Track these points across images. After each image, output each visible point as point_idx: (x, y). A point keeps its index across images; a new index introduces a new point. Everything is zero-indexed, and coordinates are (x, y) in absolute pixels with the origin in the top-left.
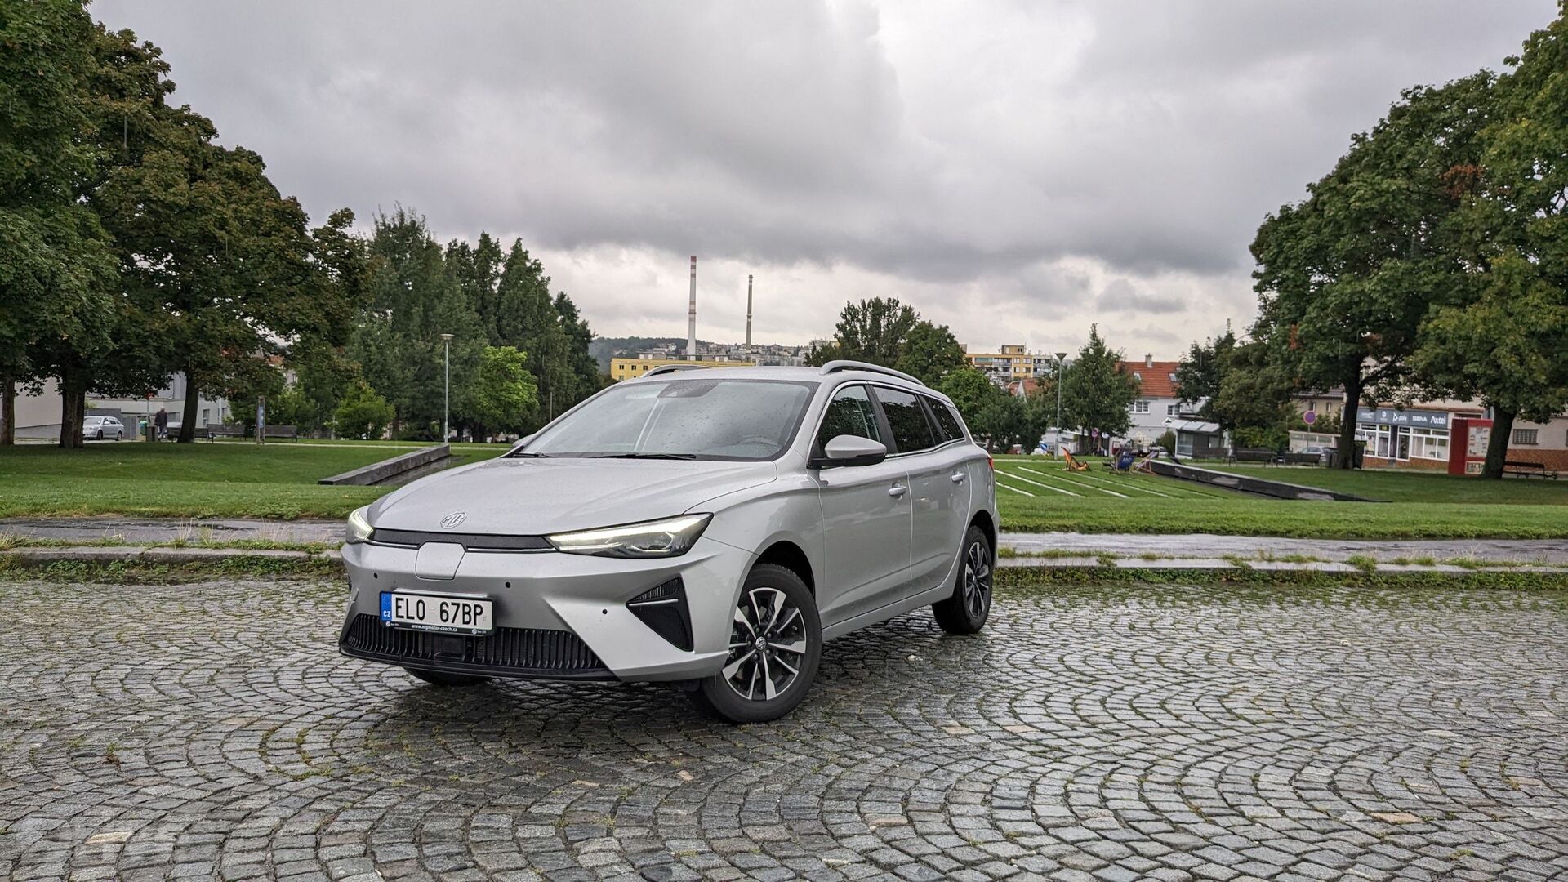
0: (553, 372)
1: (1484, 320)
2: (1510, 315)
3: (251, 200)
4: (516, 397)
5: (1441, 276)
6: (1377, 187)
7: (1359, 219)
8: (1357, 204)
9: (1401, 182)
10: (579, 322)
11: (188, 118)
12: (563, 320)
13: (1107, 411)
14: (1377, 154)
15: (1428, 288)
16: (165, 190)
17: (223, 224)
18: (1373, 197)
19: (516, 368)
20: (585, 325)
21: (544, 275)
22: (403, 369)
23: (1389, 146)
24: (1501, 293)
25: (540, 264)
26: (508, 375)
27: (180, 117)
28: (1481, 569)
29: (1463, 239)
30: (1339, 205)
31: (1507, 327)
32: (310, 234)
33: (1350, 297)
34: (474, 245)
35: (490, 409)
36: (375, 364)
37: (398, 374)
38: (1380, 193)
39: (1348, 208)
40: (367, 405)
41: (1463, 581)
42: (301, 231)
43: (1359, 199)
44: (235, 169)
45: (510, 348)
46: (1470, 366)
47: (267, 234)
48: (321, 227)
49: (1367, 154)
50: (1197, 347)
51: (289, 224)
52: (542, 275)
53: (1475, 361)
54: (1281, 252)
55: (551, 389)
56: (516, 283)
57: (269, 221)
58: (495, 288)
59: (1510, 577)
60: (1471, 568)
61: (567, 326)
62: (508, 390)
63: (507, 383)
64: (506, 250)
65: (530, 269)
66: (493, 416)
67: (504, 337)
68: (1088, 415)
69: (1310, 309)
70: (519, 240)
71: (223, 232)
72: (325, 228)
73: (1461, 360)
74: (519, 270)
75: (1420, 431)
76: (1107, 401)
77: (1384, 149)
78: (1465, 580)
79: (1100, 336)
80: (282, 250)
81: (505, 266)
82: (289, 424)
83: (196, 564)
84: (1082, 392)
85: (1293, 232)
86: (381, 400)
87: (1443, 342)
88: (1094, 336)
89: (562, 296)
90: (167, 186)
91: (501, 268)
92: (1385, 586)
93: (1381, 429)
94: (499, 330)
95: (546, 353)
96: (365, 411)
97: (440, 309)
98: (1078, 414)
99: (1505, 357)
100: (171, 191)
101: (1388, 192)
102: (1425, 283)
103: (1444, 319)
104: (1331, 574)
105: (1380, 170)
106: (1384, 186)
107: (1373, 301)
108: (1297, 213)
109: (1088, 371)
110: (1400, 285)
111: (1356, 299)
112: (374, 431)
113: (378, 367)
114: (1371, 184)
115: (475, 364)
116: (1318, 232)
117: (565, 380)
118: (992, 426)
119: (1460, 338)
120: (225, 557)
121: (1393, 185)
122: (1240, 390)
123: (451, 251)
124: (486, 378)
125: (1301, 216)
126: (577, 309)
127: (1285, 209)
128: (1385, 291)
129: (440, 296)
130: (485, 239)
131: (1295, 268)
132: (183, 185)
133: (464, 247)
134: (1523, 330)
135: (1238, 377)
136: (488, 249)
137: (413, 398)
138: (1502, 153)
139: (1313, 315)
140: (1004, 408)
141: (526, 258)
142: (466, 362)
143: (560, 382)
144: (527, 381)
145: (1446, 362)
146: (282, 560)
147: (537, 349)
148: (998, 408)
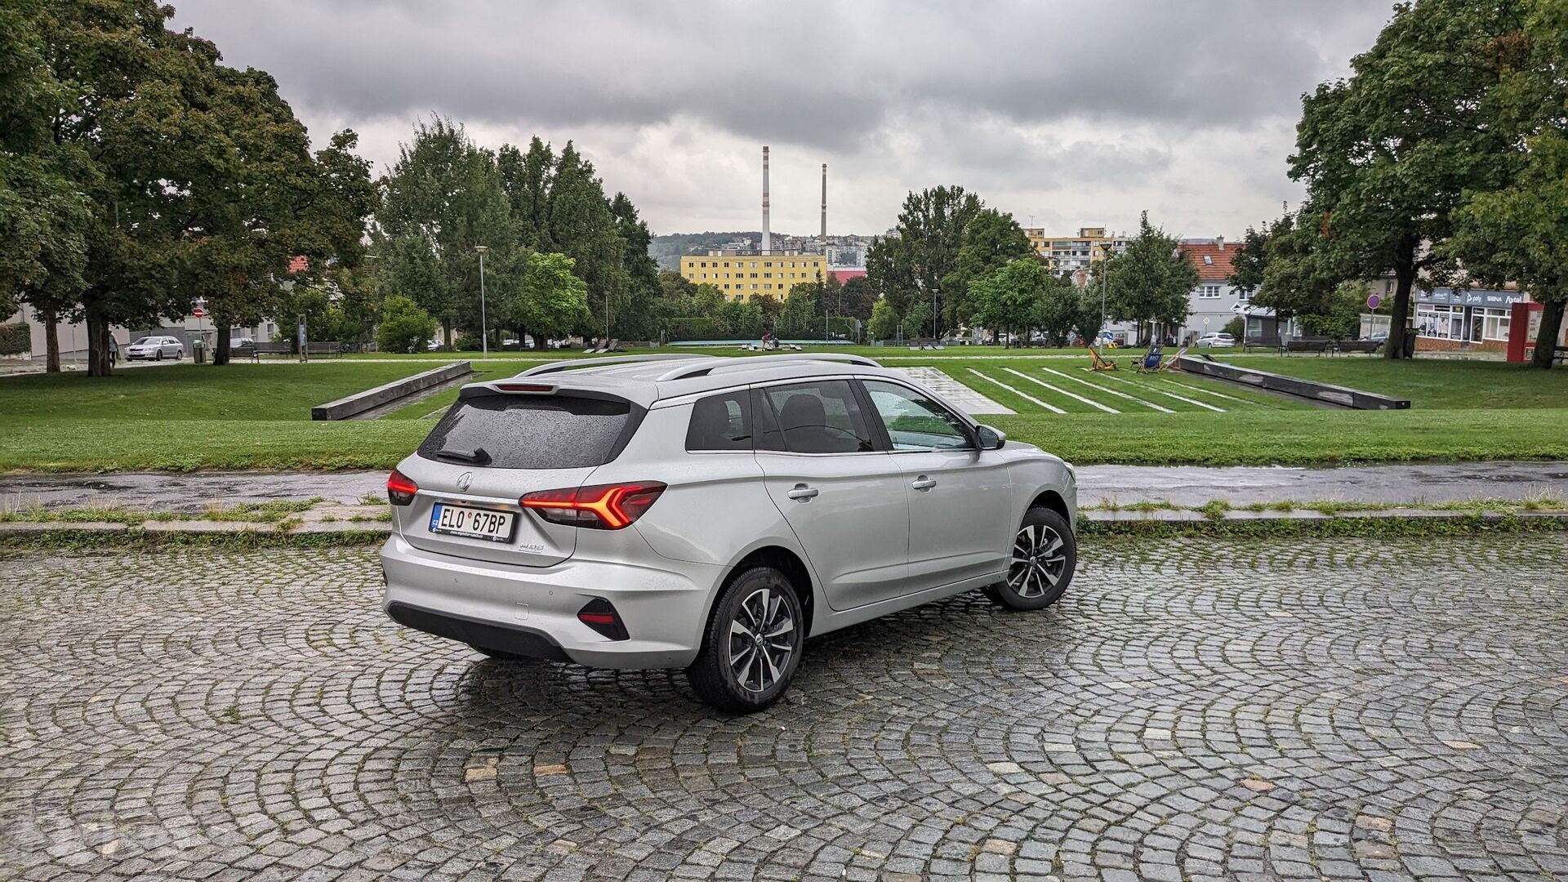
0: (608, 275)
1: (1514, 207)
2: (1544, 199)
3: (252, 126)
4: (565, 304)
5: (1478, 157)
6: (1413, 62)
7: (1393, 99)
8: (1391, 82)
9: (1439, 57)
10: (638, 223)
11: (191, 41)
12: (622, 221)
13: (1159, 301)
14: (1416, 26)
15: (1464, 171)
16: (159, 120)
17: (221, 152)
18: (1409, 74)
19: (566, 275)
20: (643, 225)
21: (595, 176)
22: (449, 279)
23: (1428, 16)
24: (1539, 175)
25: (591, 166)
26: (558, 282)
27: (181, 42)
28: (1338, 514)
29: (1502, 117)
30: (1375, 82)
31: (1538, 212)
32: (314, 157)
33: (1382, 183)
34: (525, 149)
35: (541, 316)
36: (421, 276)
37: (445, 286)
38: (1417, 69)
39: (1382, 88)
40: (410, 319)
41: (1317, 528)
42: (304, 156)
43: (1393, 77)
44: (238, 93)
45: (558, 255)
46: (1498, 255)
47: (270, 159)
48: (325, 149)
49: (1405, 27)
50: (1253, 233)
51: (290, 148)
52: (594, 176)
53: (1504, 250)
54: (1316, 134)
55: (607, 293)
56: (567, 187)
57: (269, 145)
58: (547, 192)
59: (1370, 523)
60: (1328, 513)
61: (626, 227)
62: (558, 298)
63: (555, 290)
64: (557, 152)
65: (581, 172)
66: (544, 323)
67: (557, 241)
68: (1138, 306)
69: (1343, 195)
70: (570, 142)
71: (221, 161)
72: (329, 150)
73: (1492, 248)
74: (570, 173)
75: (1495, 312)
76: (1158, 291)
77: (1424, 20)
78: (1318, 526)
79: (1151, 223)
80: (284, 175)
81: (558, 170)
82: (334, 340)
83: (15, 540)
84: (1132, 283)
85: (1329, 113)
86: (424, 313)
87: (1474, 228)
88: (1144, 223)
89: (620, 197)
90: (162, 115)
91: (553, 171)
92: (1230, 535)
93: (1454, 310)
94: (553, 235)
95: (601, 257)
96: (408, 325)
97: (484, 218)
98: (1128, 305)
99: (1534, 245)
100: (165, 120)
101: (1424, 68)
102: (1462, 165)
103: (1478, 204)
104: (1173, 523)
105: (1419, 44)
106: (1420, 61)
107: (1405, 187)
108: (1335, 92)
109: (1138, 261)
110: (1433, 169)
111: (1389, 185)
112: (419, 344)
113: (424, 279)
114: (1408, 59)
115: (522, 272)
116: (1356, 112)
117: (620, 284)
118: (1046, 319)
119: (1489, 225)
120: (44, 531)
121: (1429, 59)
122: (1282, 280)
123: (503, 156)
124: (536, 286)
125: (1340, 95)
126: (636, 209)
127: (1322, 89)
128: (1418, 175)
129: (483, 205)
130: (536, 143)
131: (1329, 152)
132: (178, 114)
133: (515, 153)
134: (1555, 216)
135: (1281, 266)
136: (540, 154)
137: (460, 309)
138: (1540, 23)
139: (1347, 201)
140: (1059, 300)
141: (578, 160)
142: (513, 270)
143: (615, 285)
144: (577, 287)
145: (1478, 250)
146: (99, 534)
147: (591, 254)
148: (1051, 300)
